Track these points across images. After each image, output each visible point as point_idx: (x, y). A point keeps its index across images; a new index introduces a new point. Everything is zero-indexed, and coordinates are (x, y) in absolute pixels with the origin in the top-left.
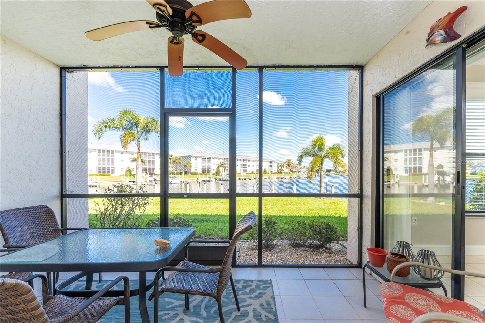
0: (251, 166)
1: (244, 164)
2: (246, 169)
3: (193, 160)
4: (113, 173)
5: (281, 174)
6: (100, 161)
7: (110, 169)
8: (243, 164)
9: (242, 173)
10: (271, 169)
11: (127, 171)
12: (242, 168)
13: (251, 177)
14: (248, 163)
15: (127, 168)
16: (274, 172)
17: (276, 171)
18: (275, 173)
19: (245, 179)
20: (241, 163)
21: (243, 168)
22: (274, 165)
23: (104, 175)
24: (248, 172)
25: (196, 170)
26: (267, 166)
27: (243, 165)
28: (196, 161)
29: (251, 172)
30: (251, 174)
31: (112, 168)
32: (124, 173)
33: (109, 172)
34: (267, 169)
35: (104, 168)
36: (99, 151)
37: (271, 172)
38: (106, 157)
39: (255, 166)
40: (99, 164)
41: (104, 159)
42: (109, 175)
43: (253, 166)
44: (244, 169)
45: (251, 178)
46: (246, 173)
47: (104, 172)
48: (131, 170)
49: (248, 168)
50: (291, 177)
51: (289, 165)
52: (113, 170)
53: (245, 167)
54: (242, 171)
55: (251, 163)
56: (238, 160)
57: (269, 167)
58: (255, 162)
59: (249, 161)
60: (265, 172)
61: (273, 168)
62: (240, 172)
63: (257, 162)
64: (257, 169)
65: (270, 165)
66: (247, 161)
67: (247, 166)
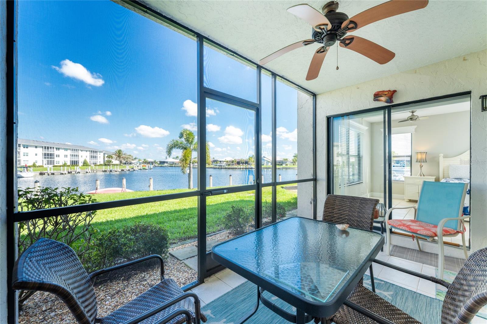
0: (62, 156)
1: (49, 152)
2: (52, 160)
5: (109, 166)
8: (47, 152)
9: (45, 166)
10: (94, 161)
12: (45, 158)
13: (64, 170)
14: (56, 152)
16: (98, 164)
17: (102, 163)
18: (101, 165)
19: (53, 174)
20: (44, 152)
21: (48, 158)
22: (98, 155)
24: (55, 164)
26: (88, 157)
27: (48, 154)
29: (61, 164)
30: (63, 166)
34: (88, 160)
37: (95, 164)
39: (69, 156)
43: (66, 156)
44: (50, 159)
45: (64, 172)
46: (52, 166)
49: (56, 159)
50: (123, 169)
51: (119, 156)
53: (51, 158)
54: (44, 163)
55: (62, 152)
56: (36, 147)
57: (91, 157)
58: (69, 151)
59: (59, 149)
60: (85, 164)
61: (97, 160)
62: (42, 165)
63: (72, 150)
64: (73, 160)
65: (92, 155)
66: (55, 149)
67: (55, 156)
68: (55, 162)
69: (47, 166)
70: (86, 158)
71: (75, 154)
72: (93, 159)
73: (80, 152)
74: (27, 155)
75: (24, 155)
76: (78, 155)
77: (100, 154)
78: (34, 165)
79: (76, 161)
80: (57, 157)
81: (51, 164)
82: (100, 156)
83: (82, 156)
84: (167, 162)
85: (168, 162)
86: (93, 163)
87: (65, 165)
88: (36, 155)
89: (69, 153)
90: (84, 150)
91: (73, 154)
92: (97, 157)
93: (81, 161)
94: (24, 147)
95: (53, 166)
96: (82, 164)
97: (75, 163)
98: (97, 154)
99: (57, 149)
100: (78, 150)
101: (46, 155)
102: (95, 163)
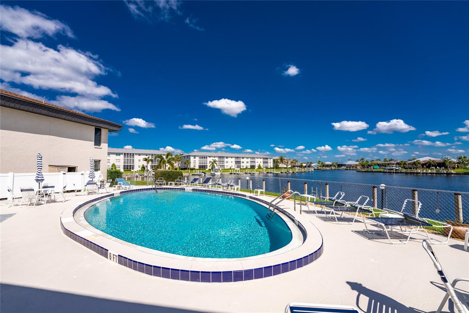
0: (245, 162)
3: (192, 159)
4: (133, 169)
6: (125, 161)
7: (131, 167)
8: (237, 160)
9: (236, 169)
10: (266, 165)
11: (142, 168)
12: (236, 164)
14: (242, 160)
15: (142, 165)
16: (269, 167)
17: (272, 167)
20: (235, 160)
23: (127, 171)
25: (195, 166)
26: (262, 162)
28: (195, 160)
29: (245, 167)
30: (245, 169)
31: (132, 165)
32: (140, 169)
33: (130, 168)
34: (262, 165)
35: (128, 166)
36: (125, 154)
38: (129, 158)
39: (249, 162)
40: (124, 163)
41: (128, 159)
42: (131, 170)
43: (247, 162)
44: (238, 165)
47: (127, 168)
48: (145, 167)
51: (282, 161)
52: (133, 167)
54: (236, 167)
55: (245, 160)
56: (232, 158)
57: (264, 163)
58: (249, 159)
59: (243, 158)
60: (259, 167)
61: (268, 164)
62: (234, 168)
63: (251, 159)
64: (252, 165)
65: (265, 161)
66: (241, 159)
67: (241, 162)
68: (241, 166)
69: (237, 169)
70: (260, 163)
71: (253, 161)
72: (265, 164)
73: (256, 159)
74: (228, 163)
75: (226, 163)
76: (255, 161)
77: (270, 160)
78: (230, 169)
79: (254, 165)
80: (242, 163)
81: (239, 168)
82: (270, 161)
83: (257, 162)
84: (344, 165)
85: (346, 165)
86: (265, 167)
87: (247, 168)
88: (232, 162)
89: (249, 160)
90: (259, 158)
91: (252, 161)
92: (268, 163)
93: (257, 165)
94: (226, 158)
95: (240, 169)
96: (257, 168)
97: (253, 167)
98: (268, 160)
99: (242, 158)
100: (255, 158)
101: (237, 162)
102: (267, 167)
